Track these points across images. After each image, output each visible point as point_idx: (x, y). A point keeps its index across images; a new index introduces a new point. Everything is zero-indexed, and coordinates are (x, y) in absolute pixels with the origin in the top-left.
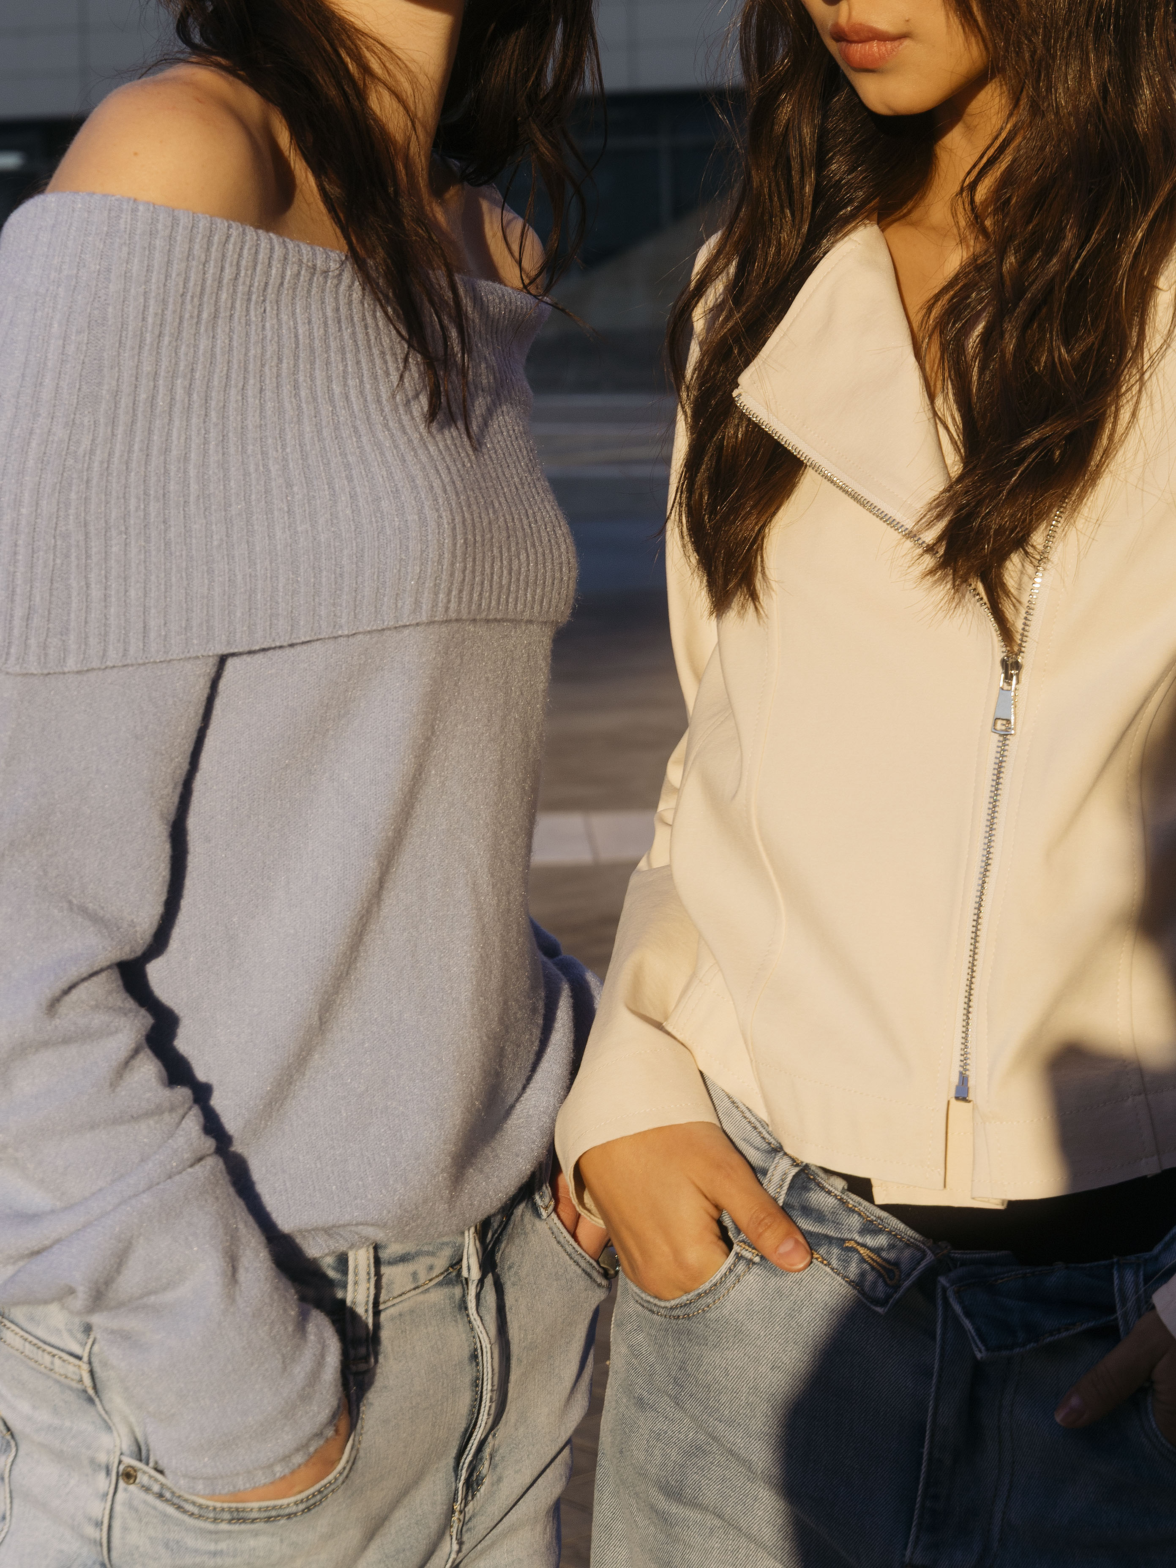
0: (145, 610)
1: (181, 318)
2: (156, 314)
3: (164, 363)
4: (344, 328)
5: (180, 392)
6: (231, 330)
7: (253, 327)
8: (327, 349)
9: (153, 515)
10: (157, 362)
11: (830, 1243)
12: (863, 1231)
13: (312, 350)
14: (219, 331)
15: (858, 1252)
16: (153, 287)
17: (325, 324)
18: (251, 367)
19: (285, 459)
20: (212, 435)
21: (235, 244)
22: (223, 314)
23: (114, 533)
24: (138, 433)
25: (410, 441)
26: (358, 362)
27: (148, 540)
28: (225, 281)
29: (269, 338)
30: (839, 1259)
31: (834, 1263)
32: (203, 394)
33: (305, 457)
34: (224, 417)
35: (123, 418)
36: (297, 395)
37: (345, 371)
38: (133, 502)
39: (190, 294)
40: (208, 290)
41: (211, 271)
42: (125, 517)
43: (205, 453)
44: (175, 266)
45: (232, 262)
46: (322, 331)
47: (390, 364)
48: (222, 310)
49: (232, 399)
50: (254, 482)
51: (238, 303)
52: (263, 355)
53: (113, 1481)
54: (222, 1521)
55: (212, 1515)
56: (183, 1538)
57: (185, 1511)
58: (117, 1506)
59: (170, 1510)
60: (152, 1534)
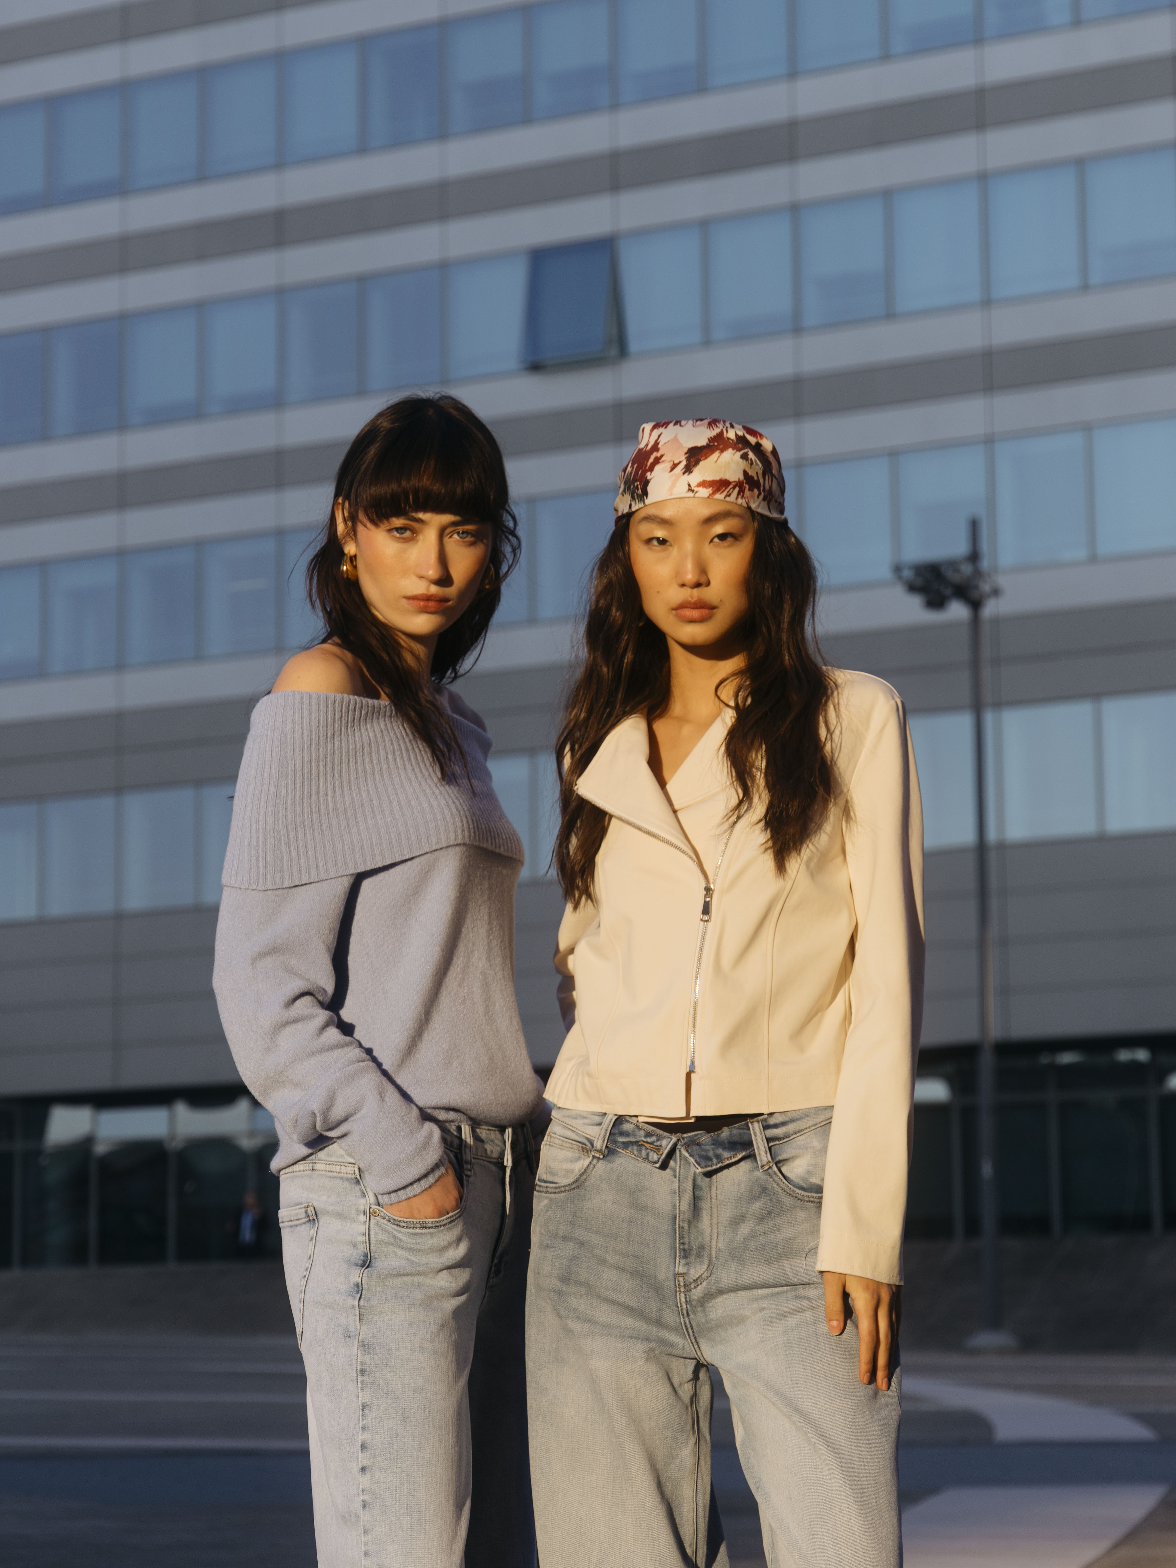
0: (316, 859)
1: (319, 737)
2: (308, 736)
3: (314, 756)
4: (390, 731)
5: (321, 768)
6: (341, 739)
7: (350, 737)
8: (384, 741)
9: (315, 820)
10: (311, 755)
11: (633, 1145)
12: (646, 1136)
13: (377, 742)
14: (336, 740)
15: (644, 1146)
16: (305, 725)
17: (382, 731)
18: (351, 754)
19: (368, 790)
20: (337, 783)
21: (339, 704)
22: (337, 733)
23: (299, 828)
24: (306, 786)
25: (424, 776)
26: (399, 745)
27: (313, 830)
28: (336, 720)
29: (357, 740)
30: (637, 1151)
31: (635, 1153)
32: (331, 767)
33: (377, 788)
34: (341, 776)
35: (299, 781)
36: (372, 762)
37: (394, 749)
38: (306, 815)
39: (321, 726)
40: (329, 724)
41: (330, 716)
42: (303, 822)
43: (335, 792)
44: (313, 715)
45: (338, 711)
46: (380, 734)
47: (414, 745)
48: (336, 731)
49: (344, 768)
50: (356, 801)
51: (343, 727)
52: (355, 748)
53: (368, 1216)
54: (416, 1228)
55: (412, 1226)
56: (401, 1237)
57: (400, 1226)
58: (372, 1226)
59: (394, 1227)
60: (388, 1235)
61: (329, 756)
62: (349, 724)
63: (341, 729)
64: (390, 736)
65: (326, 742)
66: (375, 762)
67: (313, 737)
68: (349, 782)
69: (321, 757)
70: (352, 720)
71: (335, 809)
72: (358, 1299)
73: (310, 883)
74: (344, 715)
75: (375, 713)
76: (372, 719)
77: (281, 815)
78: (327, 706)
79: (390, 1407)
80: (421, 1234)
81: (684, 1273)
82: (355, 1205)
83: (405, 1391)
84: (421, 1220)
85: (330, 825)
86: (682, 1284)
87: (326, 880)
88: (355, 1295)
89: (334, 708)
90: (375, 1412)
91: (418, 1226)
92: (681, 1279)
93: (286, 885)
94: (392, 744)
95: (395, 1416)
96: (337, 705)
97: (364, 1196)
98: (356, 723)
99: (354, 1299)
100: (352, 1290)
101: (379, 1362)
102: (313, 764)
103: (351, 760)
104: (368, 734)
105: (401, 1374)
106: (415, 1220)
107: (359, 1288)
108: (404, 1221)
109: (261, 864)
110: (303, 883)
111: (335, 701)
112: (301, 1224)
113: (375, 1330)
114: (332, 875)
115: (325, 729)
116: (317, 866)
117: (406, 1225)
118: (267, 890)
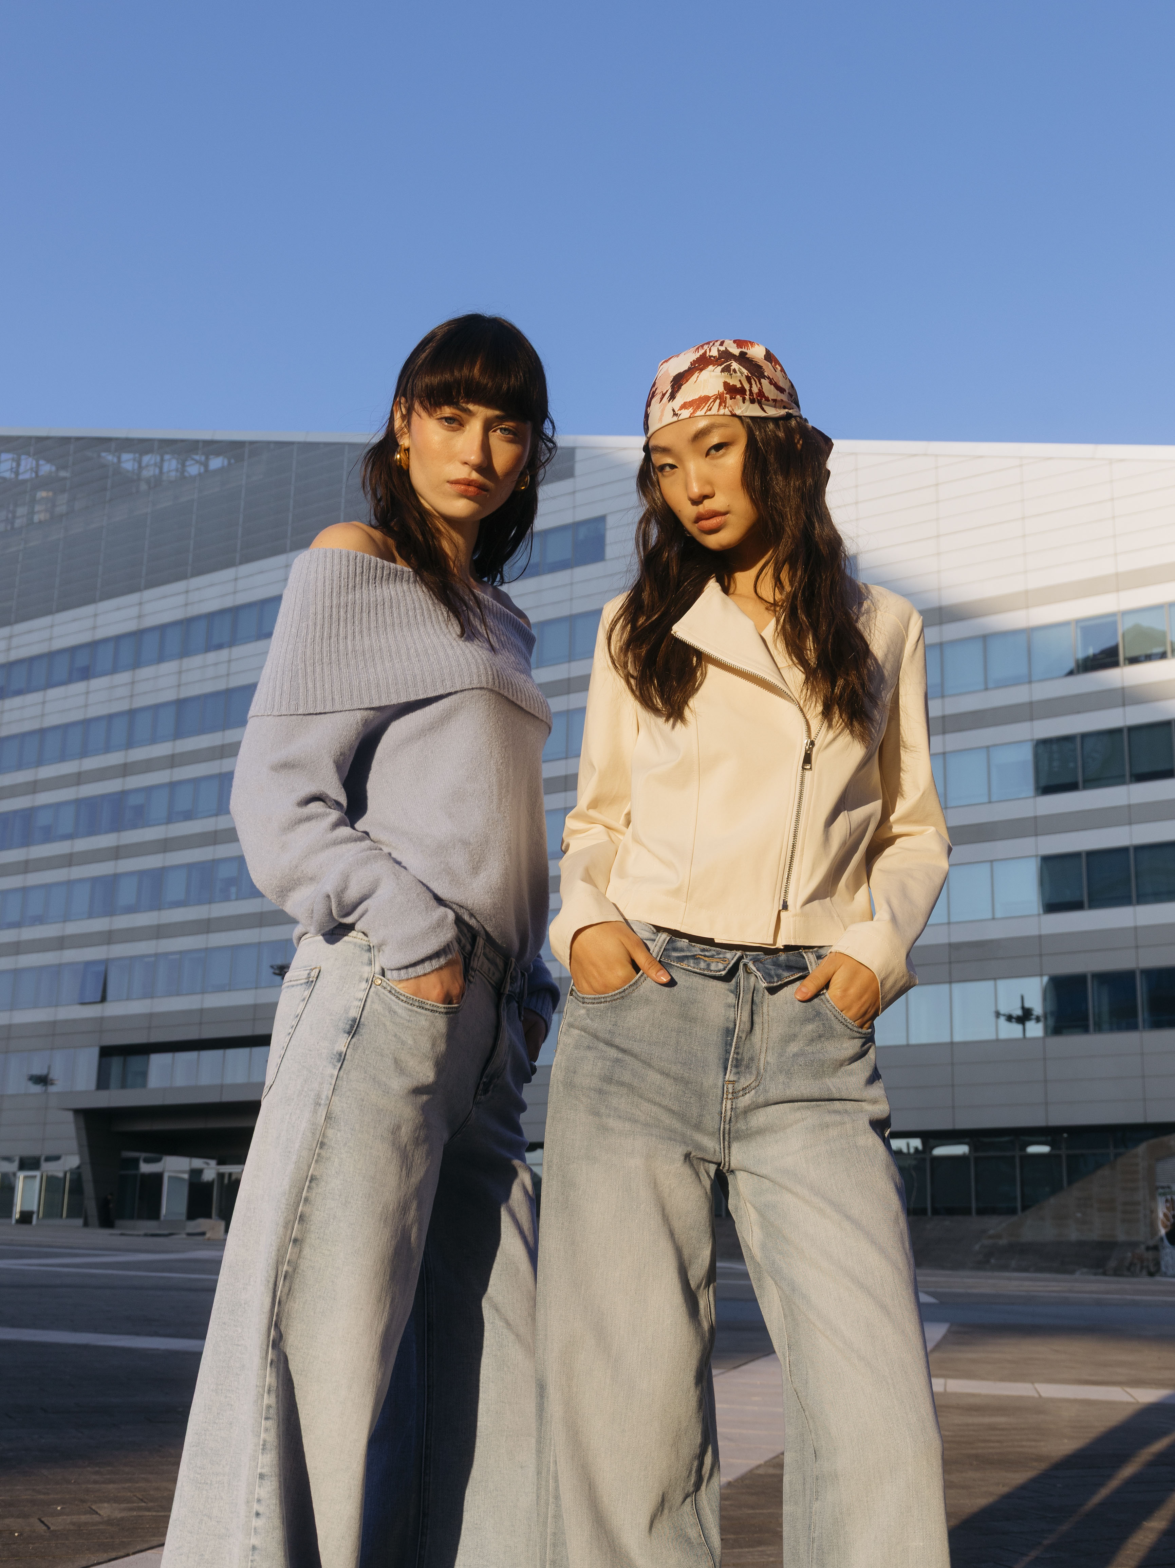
1: (340, 586)
3: (335, 602)
6: (362, 592)
10: (332, 602)
11: (688, 959)
14: (357, 592)
15: (703, 959)
21: (360, 560)
22: (358, 586)
23: (317, 664)
24: (326, 628)
27: (331, 667)
28: (358, 574)
29: (379, 595)
30: (694, 963)
32: (352, 615)
33: (396, 638)
34: (361, 623)
35: (319, 623)
38: (325, 653)
39: (343, 578)
40: (351, 577)
41: (351, 569)
44: (335, 567)
45: (360, 567)
46: (402, 594)
53: (370, 984)
54: (414, 1005)
55: (411, 1002)
56: (397, 1010)
57: (399, 999)
58: (371, 993)
59: (394, 998)
60: (384, 1006)
61: (350, 604)
62: (370, 581)
63: (362, 584)
64: (412, 597)
65: (347, 593)
66: (395, 615)
67: (335, 586)
68: (369, 630)
69: (342, 605)
70: (374, 577)
71: (354, 650)
72: (338, 1068)
73: (325, 713)
74: (365, 571)
75: (397, 576)
76: (395, 581)
77: (300, 651)
78: (348, 561)
79: (336, 1188)
80: (416, 1012)
81: (734, 1081)
82: (360, 972)
83: (355, 1176)
84: (421, 1000)
85: (348, 665)
86: (731, 1091)
87: (341, 711)
88: (336, 1064)
89: (356, 563)
90: (321, 1188)
91: (417, 1004)
92: (730, 1086)
93: (300, 711)
94: (414, 603)
95: (338, 1197)
96: (358, 561)
97: (371, 964)
98: (378, 581)
99: (334, 1068)
100: (334, 1057)
101: (340, 1140)
102: (334, 609)
103: (372, 611)
104: (390, 592)
105: (356, 1157)
106: (415, 998)
107: (341, 1058)
108: (404, 995)
109: (278, 693)
110: (318, 712)
111: (356, 557)
112: (297, 985)
113: (345, 1105)
114: (347, 707)
115: (346, 580)
116: (332, 698)
117: (405, 1000)
118: (281, 715)
